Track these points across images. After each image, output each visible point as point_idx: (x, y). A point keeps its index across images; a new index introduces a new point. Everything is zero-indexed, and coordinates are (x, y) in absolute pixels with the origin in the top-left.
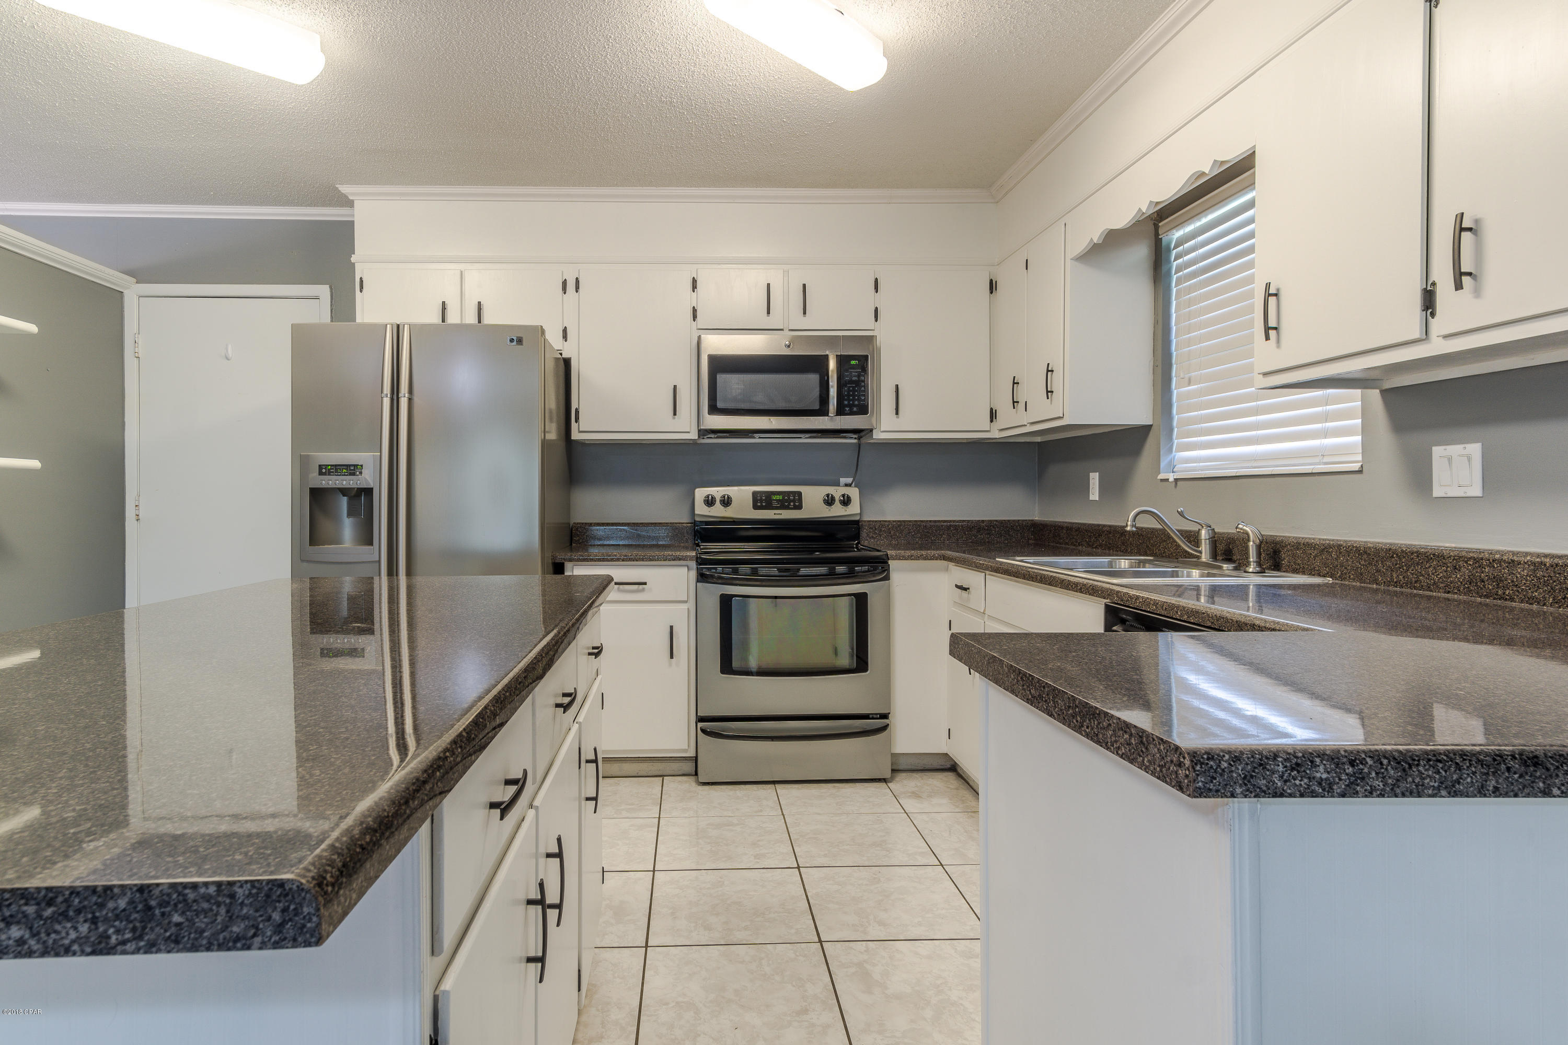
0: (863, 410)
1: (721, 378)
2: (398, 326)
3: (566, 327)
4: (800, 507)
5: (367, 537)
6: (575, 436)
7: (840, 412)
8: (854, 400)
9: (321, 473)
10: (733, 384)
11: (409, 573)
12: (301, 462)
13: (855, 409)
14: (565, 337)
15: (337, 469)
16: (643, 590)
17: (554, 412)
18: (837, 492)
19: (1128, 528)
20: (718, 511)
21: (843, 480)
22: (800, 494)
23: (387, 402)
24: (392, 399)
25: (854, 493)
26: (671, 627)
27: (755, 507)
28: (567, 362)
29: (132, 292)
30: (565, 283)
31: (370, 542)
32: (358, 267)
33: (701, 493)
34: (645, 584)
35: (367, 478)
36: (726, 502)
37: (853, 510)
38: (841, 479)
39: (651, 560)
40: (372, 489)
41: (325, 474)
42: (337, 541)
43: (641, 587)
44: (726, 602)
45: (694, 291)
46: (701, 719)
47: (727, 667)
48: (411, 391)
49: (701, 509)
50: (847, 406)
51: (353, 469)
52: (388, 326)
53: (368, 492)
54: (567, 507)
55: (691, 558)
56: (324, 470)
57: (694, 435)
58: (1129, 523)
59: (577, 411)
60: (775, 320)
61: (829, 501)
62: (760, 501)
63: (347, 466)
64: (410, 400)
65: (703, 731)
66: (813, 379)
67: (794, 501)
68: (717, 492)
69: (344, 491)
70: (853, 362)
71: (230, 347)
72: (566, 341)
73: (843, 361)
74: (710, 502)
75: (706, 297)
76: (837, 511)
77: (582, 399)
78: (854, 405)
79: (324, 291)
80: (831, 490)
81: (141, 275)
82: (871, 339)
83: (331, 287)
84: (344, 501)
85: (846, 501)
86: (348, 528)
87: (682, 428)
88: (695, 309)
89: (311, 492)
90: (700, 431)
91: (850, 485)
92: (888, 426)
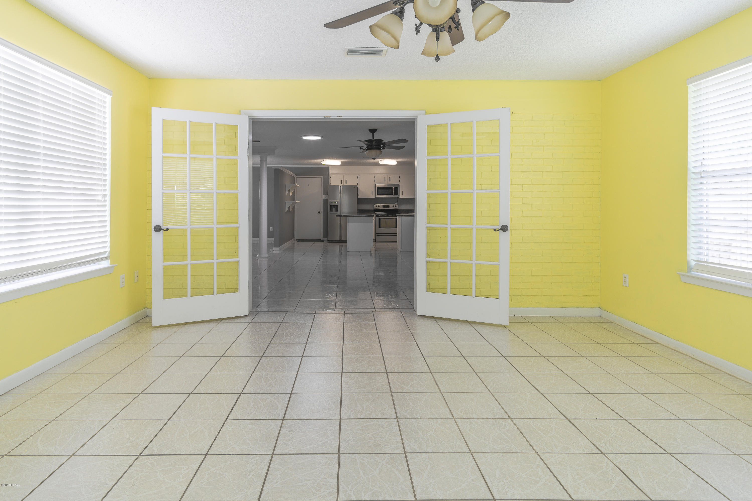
0: (397, 194)
1: (378, 190)
3: (357, 183)
4: (389, 207)
5: (336, 211)
6: (359, 197)
7: (394, 195)
10: (380, 191)
15: (333, 202)
17: (356, 195)
18: (395, 205)
20: (378, 208)
22: (389, 205)
25: (397, 205)
27: (383, 207)
29: (296, 177)
30: (357, 177)
32: (330, 175)
33: (375, 205)
35: (337, 203)
36: (379, 206)
37: (397, 208)
40: (337, 205)
42: (333, 211)
44: (379, 219)
46: (376, 234)
47: (380, 227)
49: (375, 208)
51: (335, 203)
52: (336, 185)
55: (375, 214)
56: (331, 203)
60: (386, 182)
61: (393, 206)
62: (384, 206)
65: (376, 235)
66: (391, 190)
67: (388, 206)
68: (378, 205)
69: (333, 205)
71: (310, 184)
72: (358, 185)
73: (395, 188)
74: (376, 206)
75: (376, 179)
76: (394, 208)
77: (360, 193)
79: (322, 177)
80: (394, 205)
81: (297, 174)
82: (399, 185)
85: (396, 206)
86: (334, 209)
87: (373, 197)
88: (375, 181)
89: (330, 205)
90: (376, 197)
91: (396, 204)
92: (401, 196)
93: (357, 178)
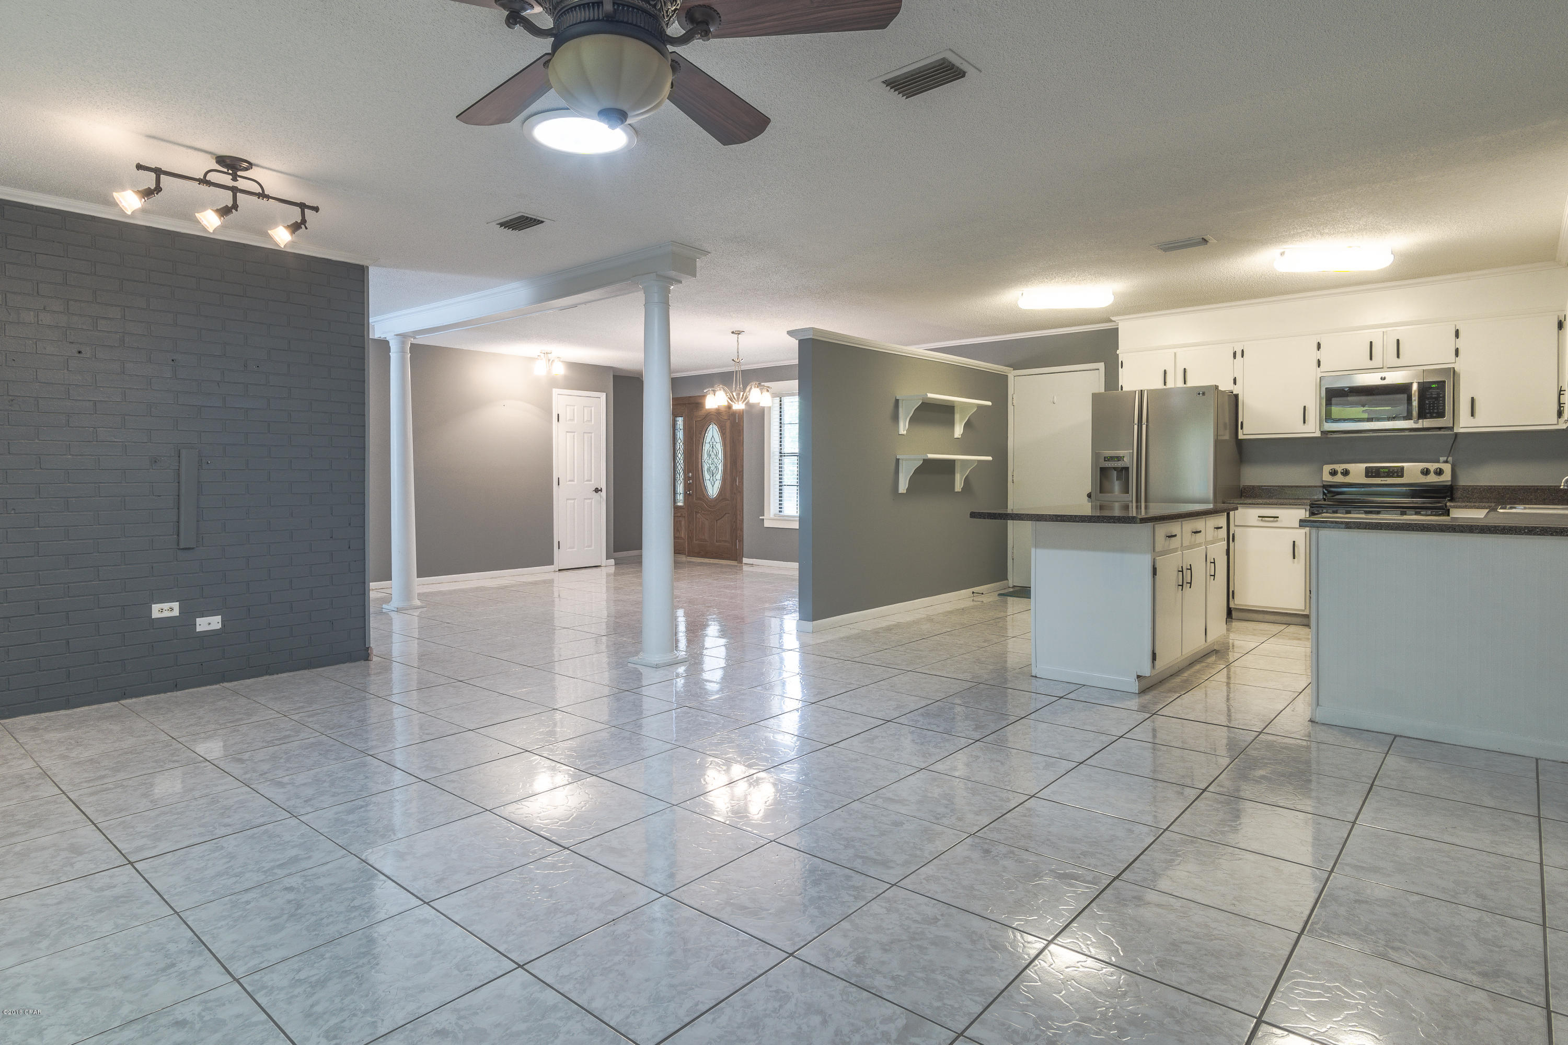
0: (1441, 415)
1: (1335, 400)
2: (1142, 391)
3: (1235, 378)
4: (1402, 476)
5: (1126, 490)
6: (1241, 436)
7: (1422, 417)
8: (1433, 409)
9: (1105, 461)
11: (1146, 501)
12: (1096, 456)
13: (1435, 415)
14: (1235, 383)
15: (1112, 458)
16: (1277, 521)
17: (1228, 424)
18: (1432, 466)
19: (1562, 487)
20: (1339, 479)
21: (1442, 459)
22: (1402, 468)
23: (1136, 427)
24: (1138, 426)
25: (1450, 467)
26: (1294, 542)
27: (1367, 476)
28: (1236, 396)
29: (1012, 374)
30: (1235, 353)
31: (1128, 492)
32: (1120, 356)
33: (1327, 468)
34: (1278, 517)
35: (1126, 462)
36: (1346, 473)
37: (1447, 478)
38: (1441, 458)
39: (1281, 505)
40: (1128, 467)
41: (1107, 461)
42: (1112, 492)
43: (1276, 519)
45: (1318, 350)
48: (1147, 421)
49: (1327, 477)
50: (1428, 413)
51: (1119, 458)
52: (1137, 392)
53: (1127, 469)
54: (1238, 476)
56: (1107, 459)
57: (1318, 434)
58: (1562, 484)
59: (1242, 423)
60: (1378, 362)
61: (1426, 472)
62: (1369, 473)
63: (1117, 457)
64: (1147, 425)
66: (1398, 399)
67: (1397, 472)
68: (1340, 467)
69: (1115, 469)
70: (1434, 386)
71: (1055, 397)
72: (1236, 385)
73: (1424, 385)
74: (1333, 473)
75: (1326, 354)
76: (1432, 479)
77: (1245, 416)
78: (1434, 413)
79: (1101, 365)
81: (1016, 367)
82: (1451, 370)
83: (1105, 363)
84: (1115, 473)
85: (1439, 473)
86: (1117, 486)
87: (1312, 429)
88: (1319, 362)
89: (1101, 469)
90: (1322, 432)
91: (1446, 462)
92: (1465, 424)
93: (1235, 356)
